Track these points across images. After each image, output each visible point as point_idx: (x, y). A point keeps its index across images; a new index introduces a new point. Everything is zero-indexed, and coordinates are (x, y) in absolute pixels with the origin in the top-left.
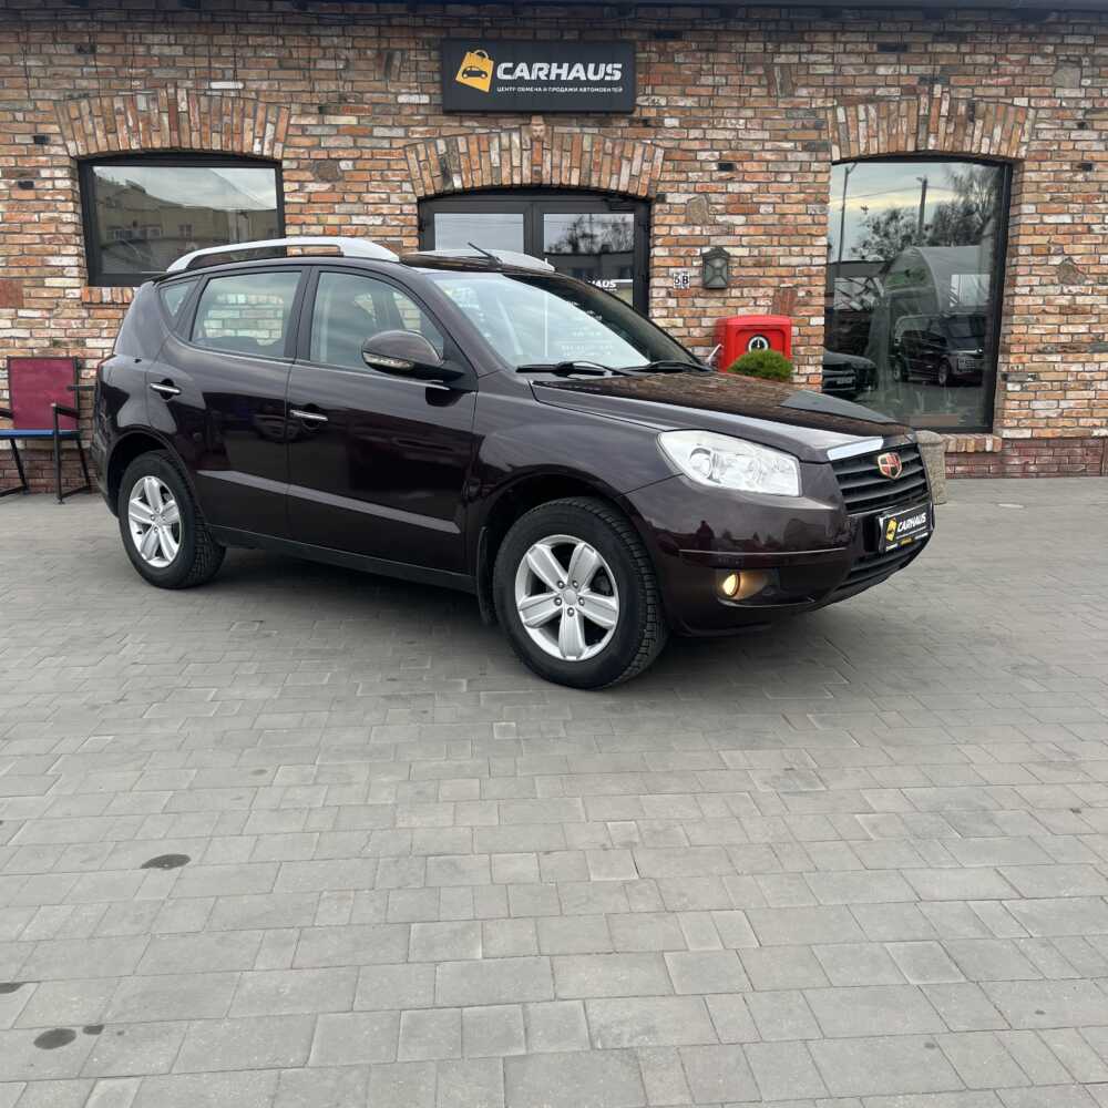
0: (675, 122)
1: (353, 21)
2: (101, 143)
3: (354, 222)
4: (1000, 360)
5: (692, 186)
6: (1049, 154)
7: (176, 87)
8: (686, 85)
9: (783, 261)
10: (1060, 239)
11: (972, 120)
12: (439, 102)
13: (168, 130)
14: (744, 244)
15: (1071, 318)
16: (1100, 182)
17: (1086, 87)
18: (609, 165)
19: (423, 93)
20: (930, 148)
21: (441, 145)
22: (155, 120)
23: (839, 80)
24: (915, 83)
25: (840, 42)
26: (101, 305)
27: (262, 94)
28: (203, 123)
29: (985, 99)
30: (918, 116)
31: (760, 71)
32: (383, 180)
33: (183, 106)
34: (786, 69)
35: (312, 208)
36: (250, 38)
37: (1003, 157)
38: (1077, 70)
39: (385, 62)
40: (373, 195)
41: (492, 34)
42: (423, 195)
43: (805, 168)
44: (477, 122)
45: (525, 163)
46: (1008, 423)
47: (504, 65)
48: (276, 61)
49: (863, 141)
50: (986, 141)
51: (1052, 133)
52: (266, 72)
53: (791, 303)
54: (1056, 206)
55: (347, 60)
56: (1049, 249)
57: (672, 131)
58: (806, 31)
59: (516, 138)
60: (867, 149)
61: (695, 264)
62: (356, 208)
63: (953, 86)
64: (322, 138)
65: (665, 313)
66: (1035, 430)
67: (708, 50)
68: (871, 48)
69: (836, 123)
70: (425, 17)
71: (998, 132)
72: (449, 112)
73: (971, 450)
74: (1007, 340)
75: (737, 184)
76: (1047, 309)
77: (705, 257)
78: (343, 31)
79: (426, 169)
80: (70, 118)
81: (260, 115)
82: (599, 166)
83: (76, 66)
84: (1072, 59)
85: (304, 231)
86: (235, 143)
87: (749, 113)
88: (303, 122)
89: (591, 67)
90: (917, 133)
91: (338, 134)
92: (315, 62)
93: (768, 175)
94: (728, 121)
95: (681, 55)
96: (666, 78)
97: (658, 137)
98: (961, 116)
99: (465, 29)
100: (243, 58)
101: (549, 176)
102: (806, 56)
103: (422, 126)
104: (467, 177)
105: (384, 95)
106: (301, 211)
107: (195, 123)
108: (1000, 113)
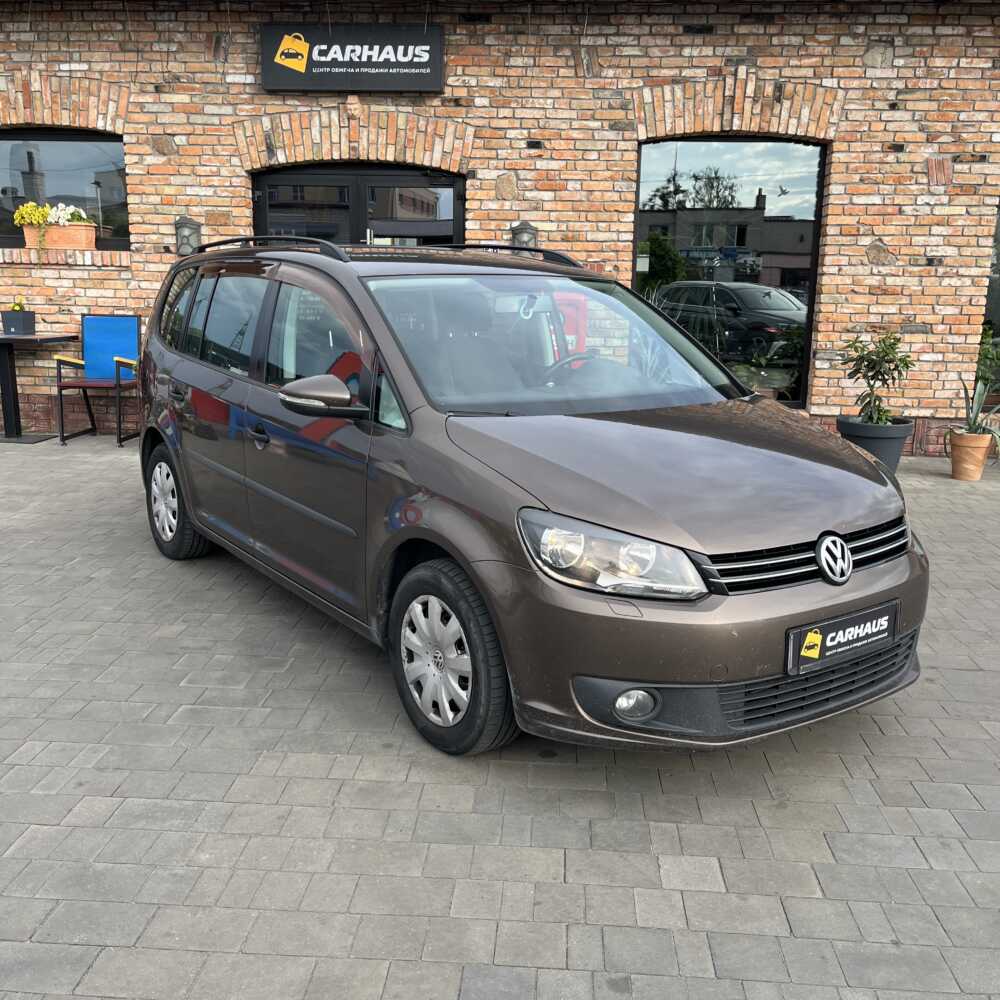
1: (186, 6)
3: (187, 193)
4: (813, 337)
5: (502, 162)
6: (859, 137)
7: (30, 69)
8: (496, 66)
9: (590, 236)
10: (869, 219)
11: (779, 100)
12: (260, 82)
13: (22, 109)
14: (553, 219)
15: (881, 299)
16: (913, 164)
17: (899, 67)
18: (423, 142)
19: (248, 73)
20: (735, 128)
21: (266, 121)
22: (12, 98)
23: (645, 61)
24: (718, 62)
25: (646, 24)
27: (105, 75)
28: (53, 102)
29: (792, 80)
30: (724, 96)
31: (567, 52)
32: (214, 155)
33: (36, 86)
34: (593, 50)
35: (150, 179)
36: (94, 24)
37: (810, 138)
38: (890, 50)
39: (216, 46)
40: (203, 168)
41: (311, 18)
42: (250, 168)
43: (612, 145)
44: (299, 101)
45: (343, 139)
46: (817, 399)
47: (318, 48)
48: (117, 45)
49: (669, 120)
50: (794, 121)
51: (863, 113)
52: (108, 54)
54: (866, 186)
55: (180, 43)
56: (858, 231)
57: (482, 110)
58: (612, 14)
59: (334, 115)
60: (671, 131)
61: (505, 237)
62: (189, 180)
63: (760, 67)
64: (159, 115)
66: (844, 408)
67: (517, 33)
68: (676, 29)
69: (642, 103)
71: (805, 112)
72: (272, 92)
74: (818, 318)
75: (545, 161)
76: (856, 289)
77: (513, 231)
78: (176, 14)
79: (252, 144)
81: (104, 94)
82: (413, 143)
84: (884, 38)
85: (144, 200)
86: (82, 119)
87: (556, 93)
88: (141, 100)
89: (401, 49)
90: (722, 114)
91: (173, 111)
92: (152, 45)
93: (576, 152)
94: (535, 100)
95: (491, 37)
96: (476, 59)
97: (469, 116)
98: (768, 96)
99: (286, 14)
100: (88, 42)
101: (365, 152)
102: (612, 38)
103: (249, 104)
104: (290, 152)
105: (213, 75)
106: (141, 181)
107: (47, 101)
108: (808, 96)
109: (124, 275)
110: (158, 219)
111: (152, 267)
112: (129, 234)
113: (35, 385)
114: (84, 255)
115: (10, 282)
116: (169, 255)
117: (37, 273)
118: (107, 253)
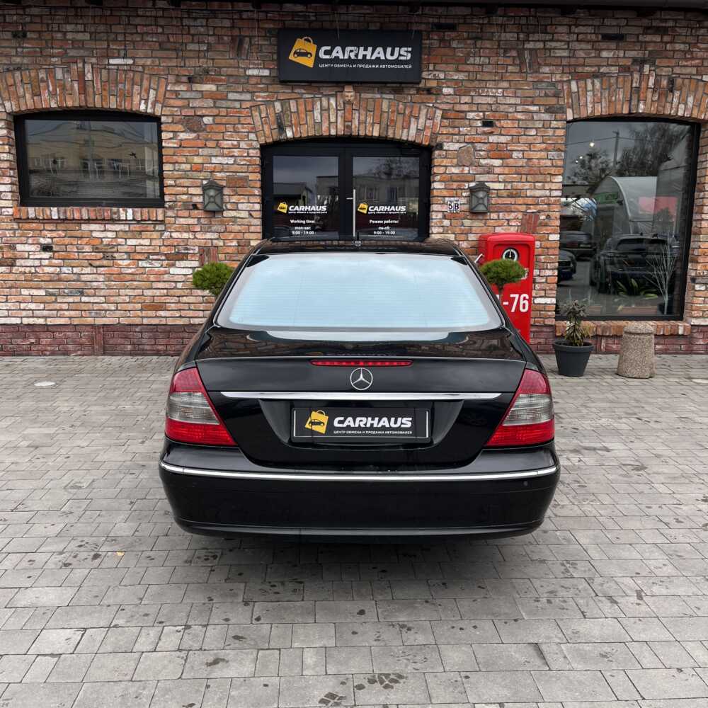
0: (450, 91)
1: (214, 14)
2: (29, 103)
3: (213, 162)
4: (690, 266)
5: (462, 139)
7: (84, 63)
8: (459, 64)
9: (529, 193)
11: (671, 90)
12: (275, 75)
13: (78, 94)
14: (501, 180)
18: (402, 120)
19: (264, 68)
20: (641, 111)
21: (278, 106)
22: (68, 86)
23: (573, 61)
24: (630, 64)
25: (574, 33)
26: (28, 220)
27: (147, 68)
28: (103, 89)
29: (681, 76)
30: (632, 88)
31: (514, 53)
32: (235, 132)
33: (89, 76)
34: (533, 52)
35: (182, 151)
36: (139, 27)
37: (694, 118)
39: (237, 45)
40: (226, 142)
42: (264, 142)
43: (547, 125)
44: (305, 90)
45: (340, 120)
46: (695, 313)
47: (324, 48)
48: (157, 44)
49: (590, 106)
50: (682, 106)
52: (150, 51)
53: (535, 223)
55: (209, 44)
57: (449, 97)
58: (549, 25)
59: (333, 101)
60: (591, 113)
61: (464, 194)
62: (214, 152)
63: (658, 67)
64: (191, 101)
65: (441, 230)
67: (476, 39)
68: (597, 38)
69: (570, 92)
70: (267, 12)
71: (690, 100)
72: (284, 82)
73: (667, 334)
74: (696, 253)
75: (496, 137)
77: (471, 189)
78: (207, 21)
79: (266, 123)
80: (7, 84)
81: (146, 83)
82: (394, 122)
83: (12, 48)
85: (176, 168)
86: (126, 104)
87: (505, 85)
88: (176, 89)
89: (389, 50)
90: (630, 101)
91: (202, 97)
92: (186, 45)
93: (519, 129)
94: (489, 90)
95: (456, 42)
96: (444, 59)
97: (438, 101)
98: (663, 88)
99: (296, 22)
100: (133, 42)
101: (357, 129)
102: (549, 43)
103: (264, 92)
104: (297, 130)
105: (236, 69)
106: (174, 153)
107: (98, 89)
108: (693, 87)
109: (158, 228)
110: (186, 182)
111: (182, 221)
112: (162, 194)
113: (82, 317)
114: (126, 212)
115: (64, 234)
116: (196, 212)
117: (84, 227)
118: (145, 210)
